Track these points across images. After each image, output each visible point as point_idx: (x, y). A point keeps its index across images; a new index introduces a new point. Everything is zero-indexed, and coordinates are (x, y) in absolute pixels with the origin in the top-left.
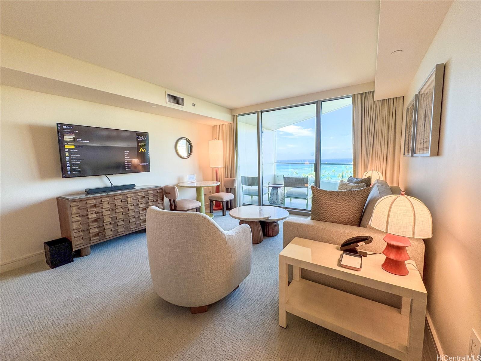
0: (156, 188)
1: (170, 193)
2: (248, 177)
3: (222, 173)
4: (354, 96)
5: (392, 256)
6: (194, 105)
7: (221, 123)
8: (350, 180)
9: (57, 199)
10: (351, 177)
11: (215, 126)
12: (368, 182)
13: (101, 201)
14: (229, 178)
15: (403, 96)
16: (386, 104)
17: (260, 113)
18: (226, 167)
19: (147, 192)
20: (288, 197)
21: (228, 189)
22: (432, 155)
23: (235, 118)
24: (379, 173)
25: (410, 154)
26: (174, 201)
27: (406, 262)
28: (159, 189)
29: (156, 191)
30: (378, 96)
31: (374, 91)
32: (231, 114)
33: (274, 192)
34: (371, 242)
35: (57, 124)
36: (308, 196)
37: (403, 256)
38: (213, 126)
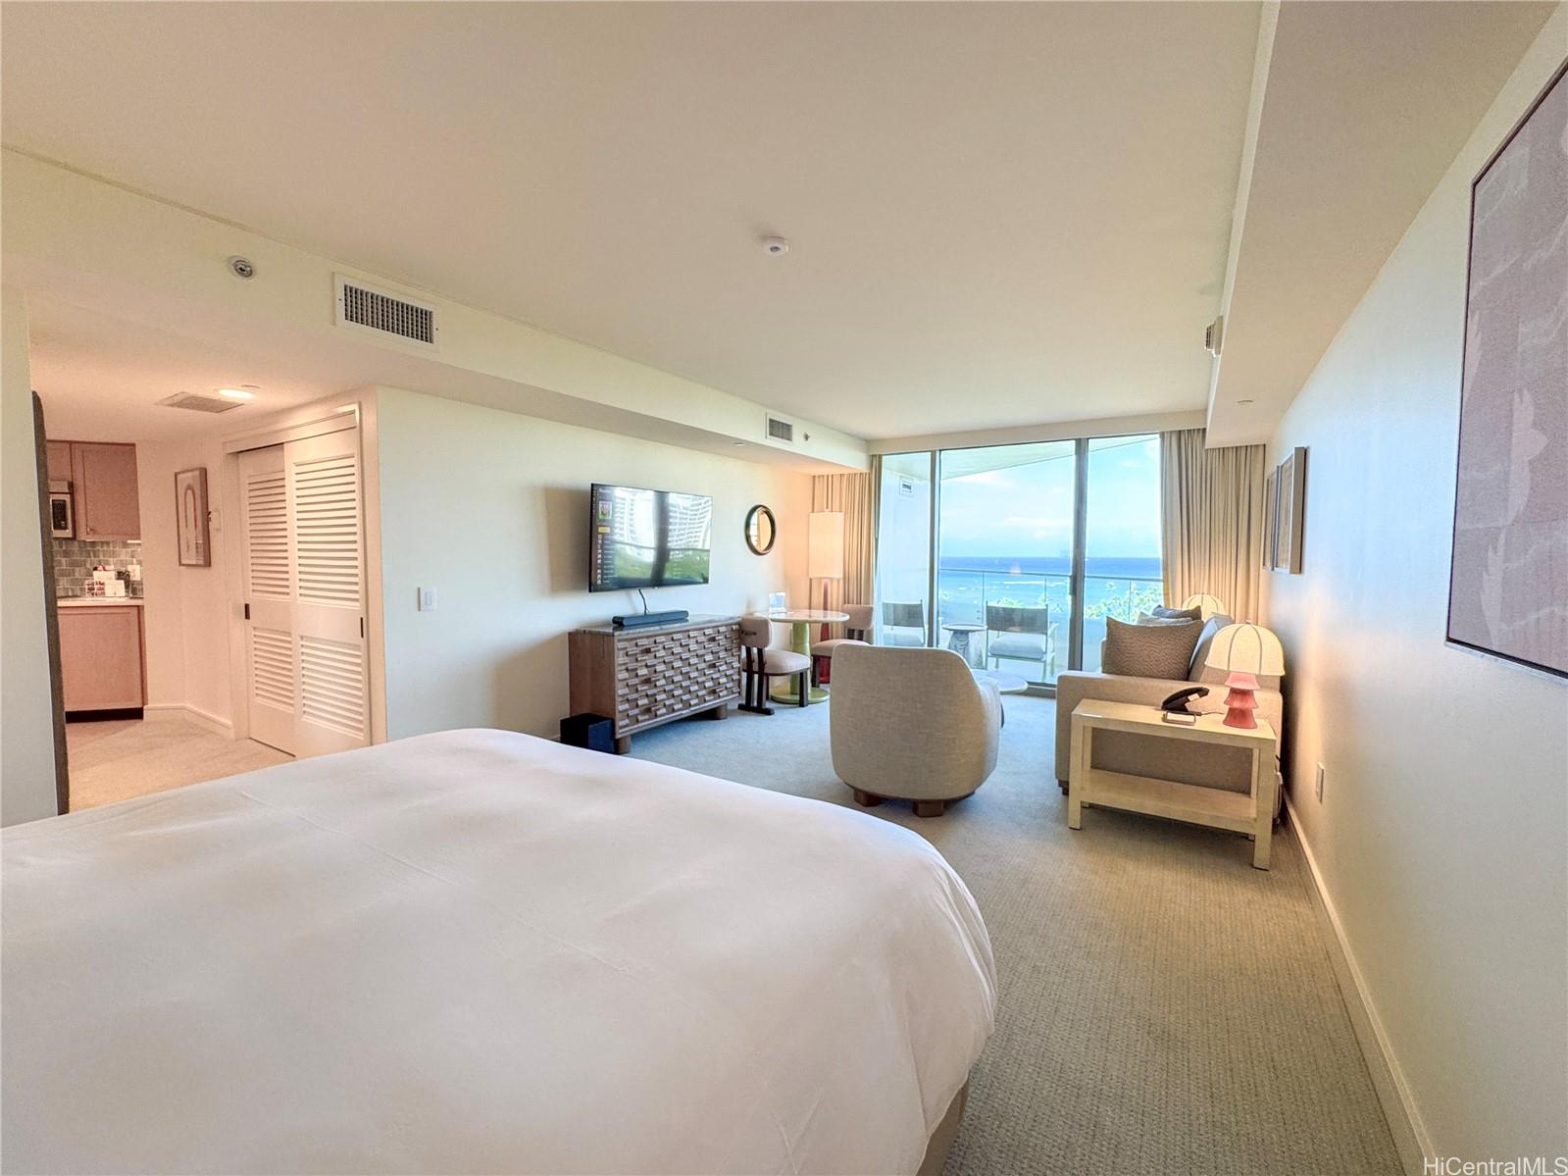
0: (731, 622)
1: (755, 634)
2: (895, 605)
3: (836, 594)
4: (1162, 435)
5: (1237, 704)
6: (807, 437)
7: (837, 471)
8: (1159, 612)
9: (570, 634)
10: (1160, 606)
11: (819, 476)
12: (1196, 614)
13: (655, 642)
14: (855, 605)
15: (1265, 445)
16: (1231, 456)
17: (938, 453)
18: (846, 578)
19: (716, 629)
20: (993, 655)
21: (854, 630)
22: (1292, 572)
23: (876, 462)
24: (1218, 601)
25: (1268, 564)
26: (760, 652)
27: (1254, 711)
28: (735, 624)
29: (729, 628)
30: (1213, 440)
31: (1204, 430)
32: (868, 451)
33: (959, 644)
34: (1206, 694)
35: (592, 485)
36: (1046, 653)
37: (1250, 701)
38: (814, 477)
